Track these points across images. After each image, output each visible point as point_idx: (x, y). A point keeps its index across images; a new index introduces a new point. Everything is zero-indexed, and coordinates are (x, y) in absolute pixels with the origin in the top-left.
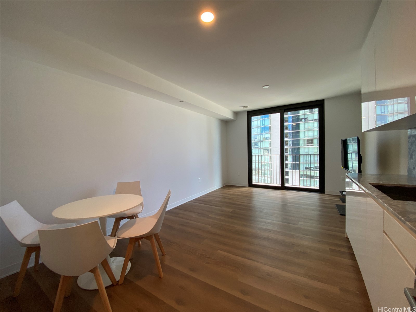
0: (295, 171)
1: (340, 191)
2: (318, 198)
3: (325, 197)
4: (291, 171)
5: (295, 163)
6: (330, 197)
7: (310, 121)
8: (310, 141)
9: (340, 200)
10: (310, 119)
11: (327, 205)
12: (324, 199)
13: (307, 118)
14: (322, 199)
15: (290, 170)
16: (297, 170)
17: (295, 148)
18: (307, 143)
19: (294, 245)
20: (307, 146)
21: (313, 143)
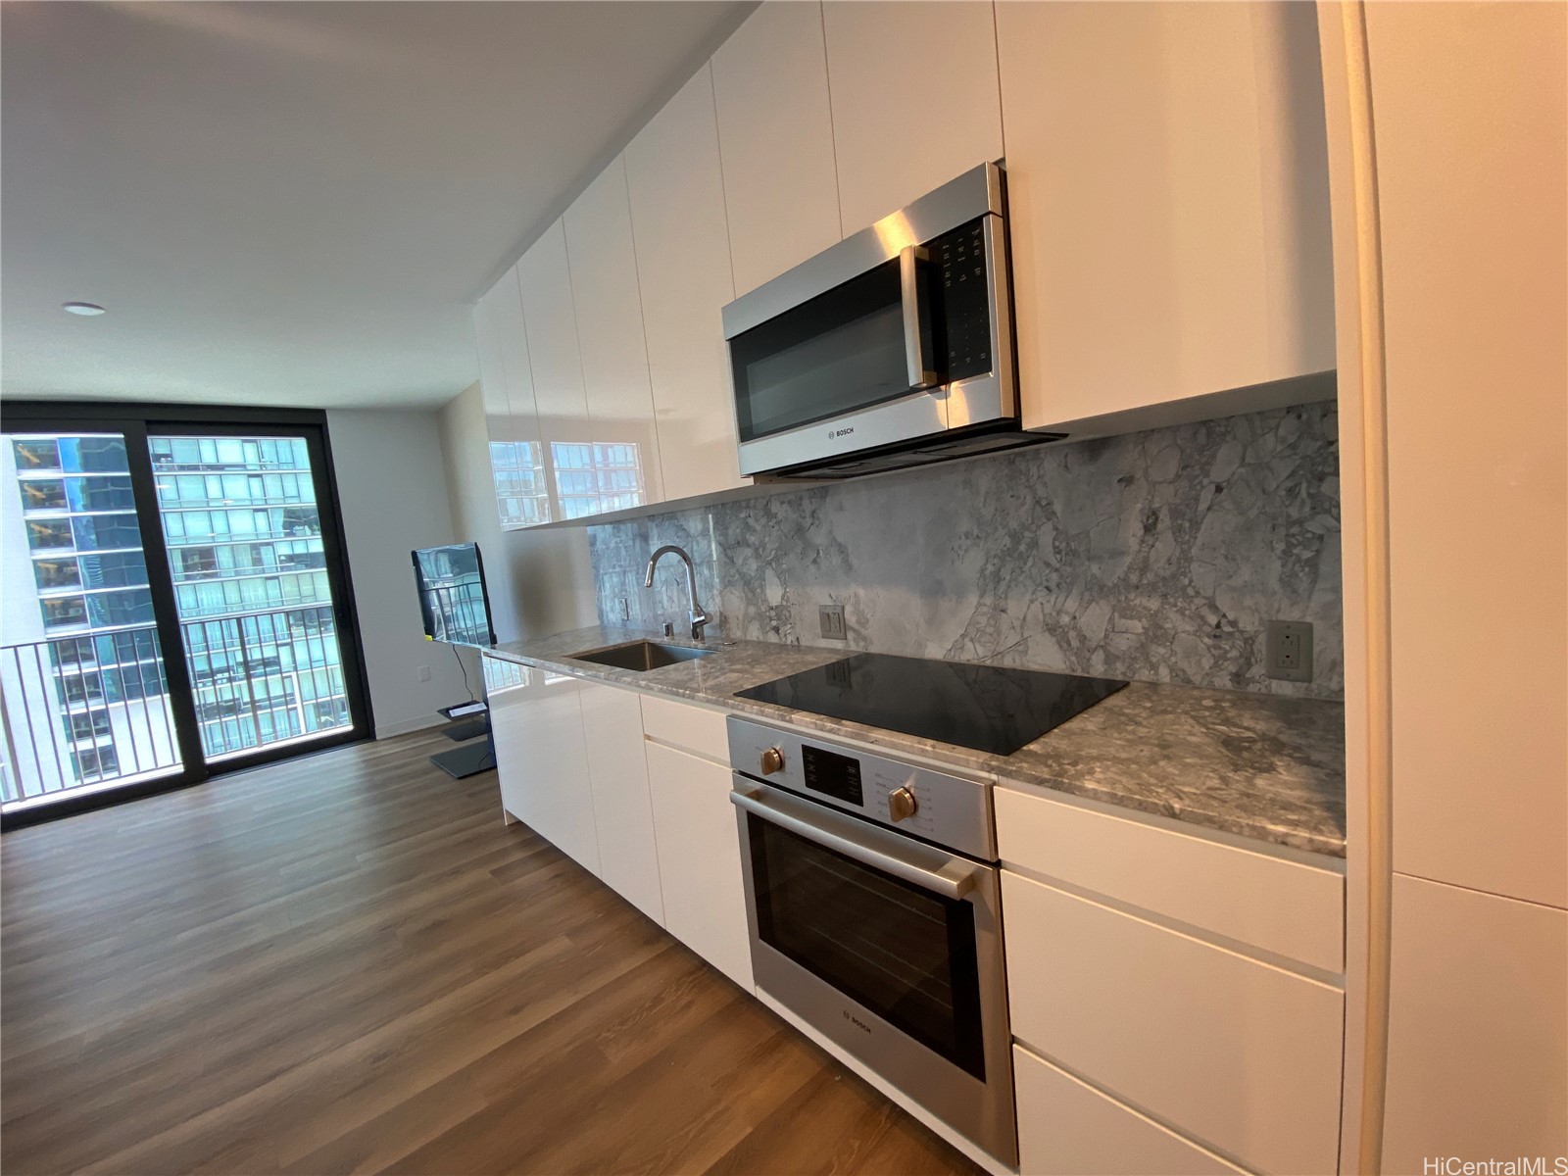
0: (141, 700)
1: (438, 711)
2: (357, 763)
3: (380, 751)
4: (115, 707)
5: (134, 663)
6: (400, 741)
7: (182, 468)
8: (196, 559)
9: (445, 737)
10: (179, 460)
11: (406, 770)
12: (379, 757)
13: (166, 456)
14: (371, 759)
15: (110, 706)
16: (148, 696)
17: (119, 595)
18: (186, 568)
19: (390, 926)
20: (188, 578)
21: (213, 563)
